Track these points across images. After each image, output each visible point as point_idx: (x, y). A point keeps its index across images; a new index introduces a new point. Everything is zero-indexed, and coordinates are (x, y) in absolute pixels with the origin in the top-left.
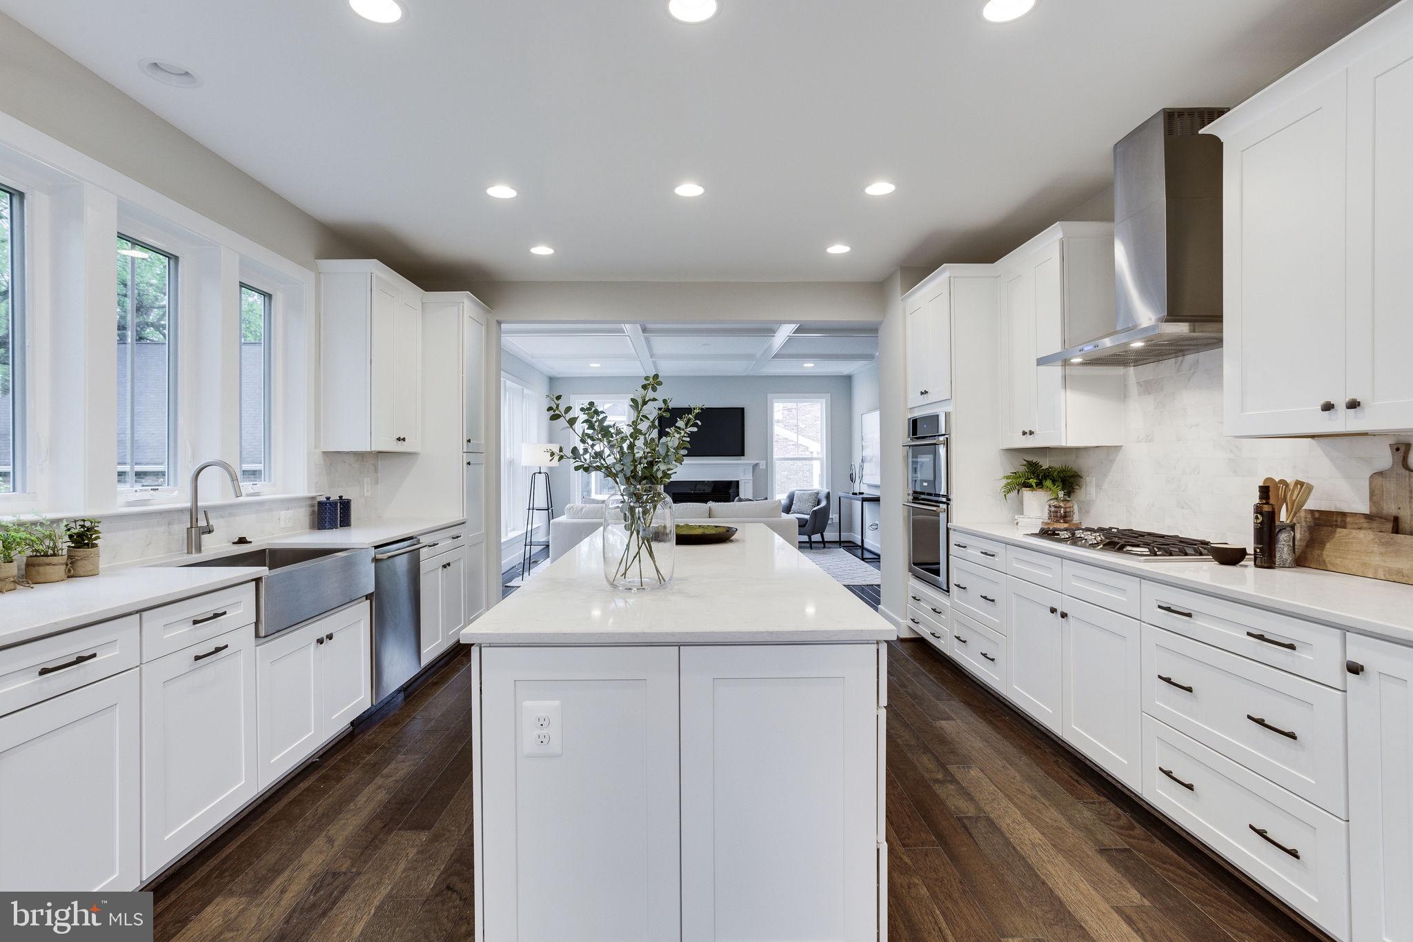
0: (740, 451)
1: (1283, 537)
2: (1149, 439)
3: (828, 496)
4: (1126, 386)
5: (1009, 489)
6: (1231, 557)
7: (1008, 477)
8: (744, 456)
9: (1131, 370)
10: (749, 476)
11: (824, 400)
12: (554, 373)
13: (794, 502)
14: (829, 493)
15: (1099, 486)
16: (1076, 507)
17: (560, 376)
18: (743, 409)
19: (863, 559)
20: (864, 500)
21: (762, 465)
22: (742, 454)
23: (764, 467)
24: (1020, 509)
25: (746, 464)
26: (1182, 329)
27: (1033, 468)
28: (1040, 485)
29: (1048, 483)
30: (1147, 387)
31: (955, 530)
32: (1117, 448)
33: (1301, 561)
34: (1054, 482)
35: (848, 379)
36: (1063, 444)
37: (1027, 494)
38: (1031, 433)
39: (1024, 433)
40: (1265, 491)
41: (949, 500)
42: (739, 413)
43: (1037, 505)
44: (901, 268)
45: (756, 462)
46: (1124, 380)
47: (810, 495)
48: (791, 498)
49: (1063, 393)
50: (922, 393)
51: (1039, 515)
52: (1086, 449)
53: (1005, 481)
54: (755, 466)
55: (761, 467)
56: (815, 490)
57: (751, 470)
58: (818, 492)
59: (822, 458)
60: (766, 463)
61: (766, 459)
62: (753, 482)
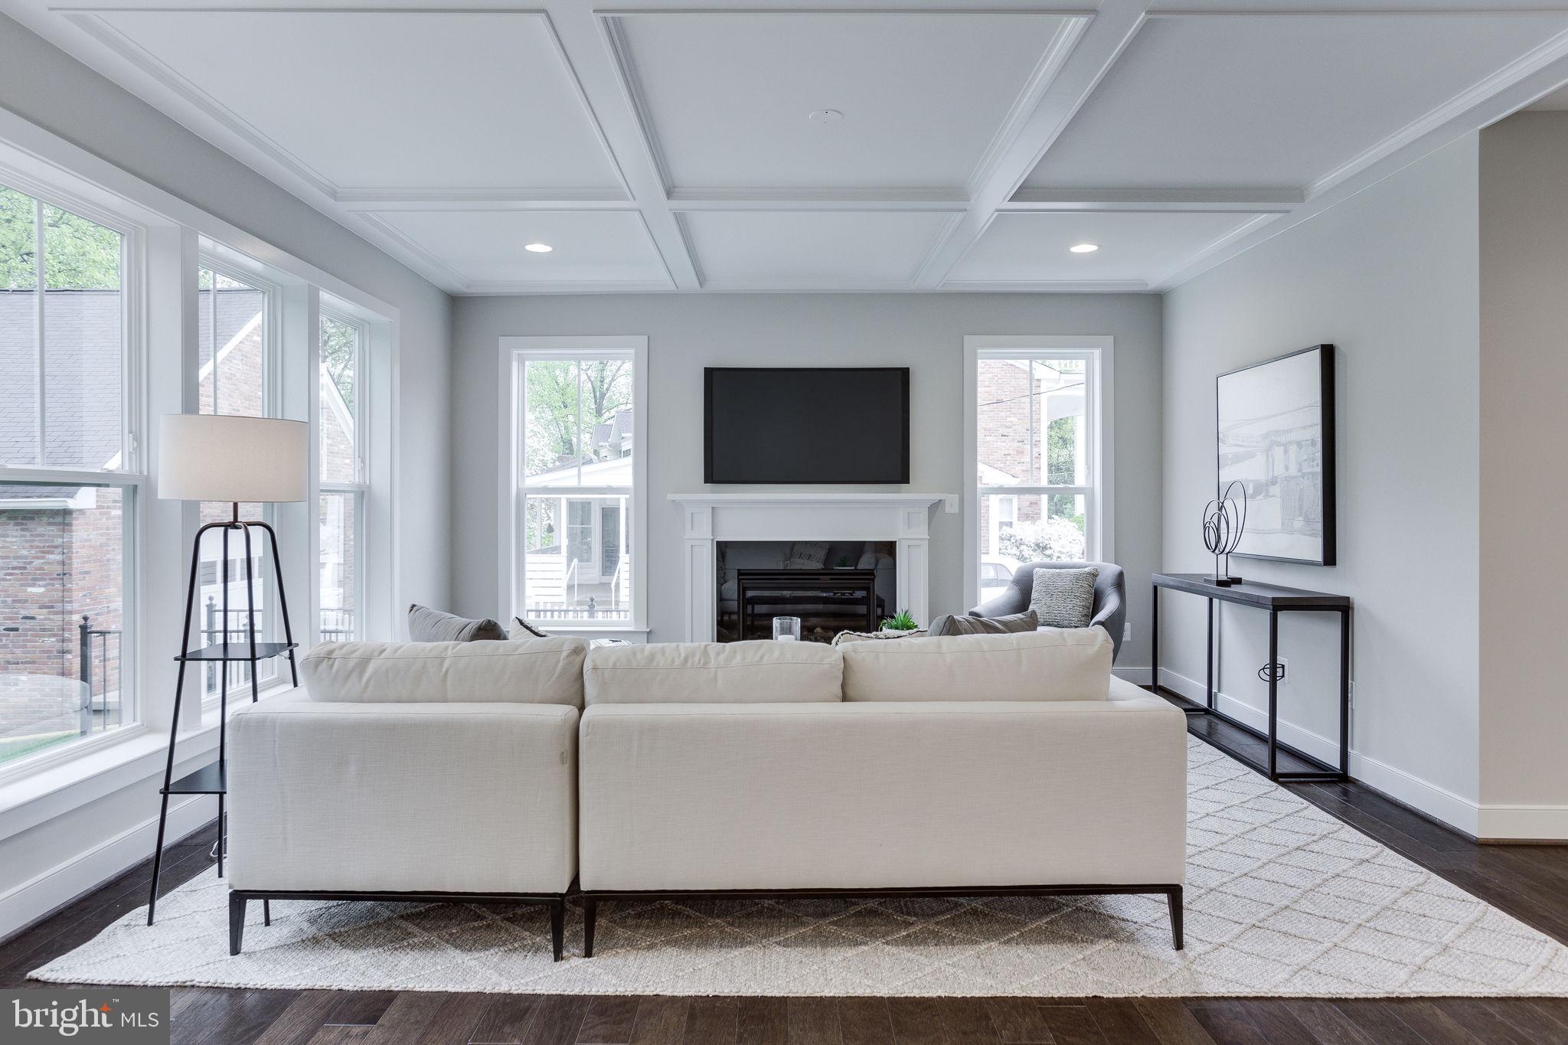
0: (899, 474)
3: (1119, 583)
8: (908, 482)
10: (921, 532)
11: (1097, 353)
12: (458, 286)
13: (1034, 595)
14: (1121, 575)
17: (474, 290)
18: (905, 373)
19: (1275, 776)
20: (1279, 606)
21: (951, 506)
22: (903, 477)
23: (955, 510)
25: (911, 502)
35: (1160, 301)
42: (899, 378)
45: (935, 497)
47: (1077, 578)
48: (1025, 586)
54: (935, 507)
55: (948, 509)
56: (1087, 569)
57: (924, 515)
58: (1094, 575)
59: (1093, 489)
60: (962, 501)
61: (960, 489)
62: (924, 547)
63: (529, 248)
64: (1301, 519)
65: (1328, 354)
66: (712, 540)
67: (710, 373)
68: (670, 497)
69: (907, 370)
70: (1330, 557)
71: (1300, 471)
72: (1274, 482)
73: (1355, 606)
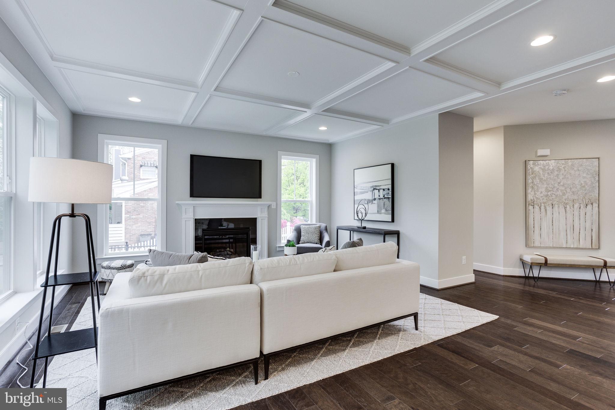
0: (258, 195)
3: (327, 229)
8: (261, 198)
10: (265, 214)
11: (314, 160)
13: (302, 234)
14: (326, 226)
17: (87, 113)
18: (260, 162)
20: (385, 234)
21: (274, 207)
22: (260, 196)
23: (275, 207)
25: (262, 204)
42: (258, 164)
45: (269, 203)
47: (315, 228)
48: (298, 231)
54: (269, 206)
55: (273, 207)
56: (318, 225)
57: (266, 208)
58: (319, 227)
59: (312, 201)
60: (277, 204)
61: (276, 200)
62: (266, 220)
63: (130, 99)
64: (384, 210)
65: (393, 165)
66: (194, 218)
67: (192, 157)
68: (177, 202)
69: (261, 160)
70: (393, 221)
71: (384, 196)
72: (375, 199)
73: (400, 233)
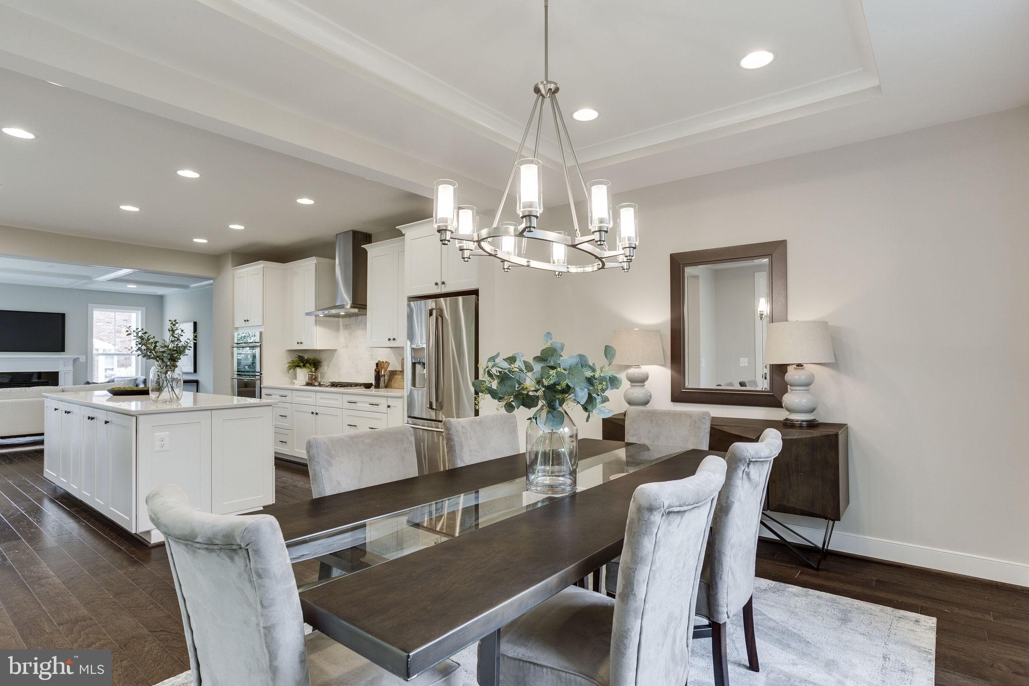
1: (382, 379)
2: (347, 347)
4: (338, 326)
5: (290, 368)
6: (368, 386)
7: (289, 363)
8: (64, 351)
9: (341, 319)
10: (71, 368)
11: (140, 312)
14: (145, 379)
15: (328, 366)
16: (319, 375)
18: (63, 315)
21: (82, 359)
22: (62, 349)
23: (84, 361)
24: (295, 377)
25: (65, 358)
26: (356, 310)
27: (301, 359)
28: (304, 366)
29: (308, 365)
30: (346, 327)
31: (264, 388)
32: (335, 350)
33: (386, 387)
34: (310, 364)
35: (161, 298)
36: (315, 348)
37: (298, 370)
38: (301, 343)
39: (298, 343)
40: (377, 364)
41: (261, 374)
42: (61, 318)
43: (303, 375)
44: (232, 252)
45: (76, 356)
46: (338, 323)
47: (130, 381)
49: (315, 327)
50: (245, 321)
51: (304, 379)
52: (323, 350)
53: (287, 365)
54: (75, 360)
55: (81, 361)
56: (134, 378)
57: (72, 362)
58: (136, 380)
60: (87, 358)
61: (86, 354)
62: (72, 372)
65: (195, 324)
69: (64, 314)
70: (195, 371)
73: (200, 382)
